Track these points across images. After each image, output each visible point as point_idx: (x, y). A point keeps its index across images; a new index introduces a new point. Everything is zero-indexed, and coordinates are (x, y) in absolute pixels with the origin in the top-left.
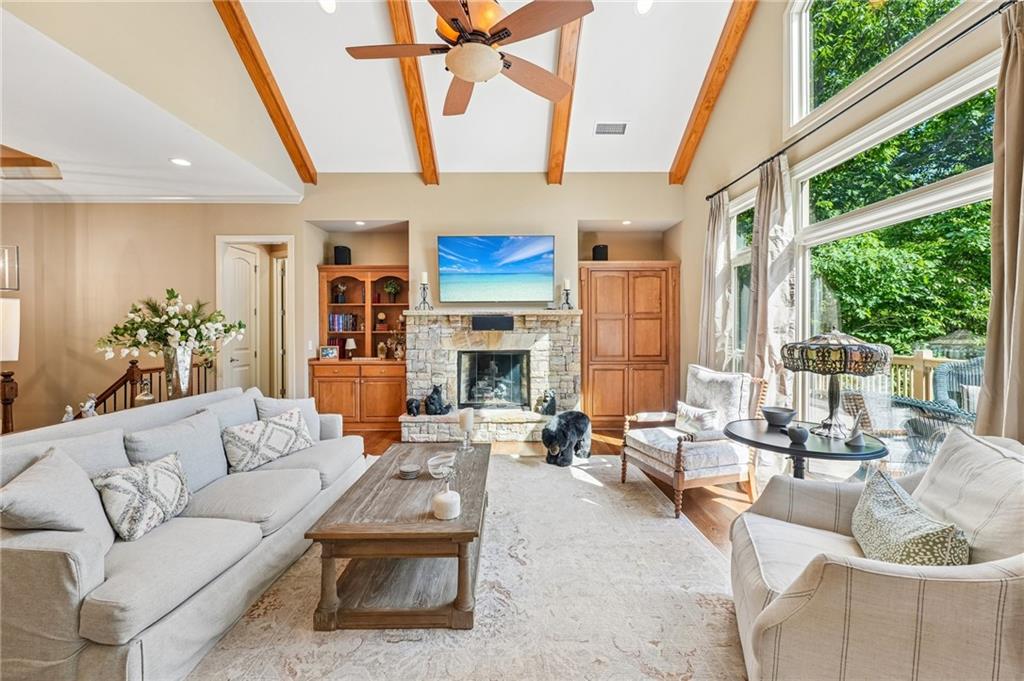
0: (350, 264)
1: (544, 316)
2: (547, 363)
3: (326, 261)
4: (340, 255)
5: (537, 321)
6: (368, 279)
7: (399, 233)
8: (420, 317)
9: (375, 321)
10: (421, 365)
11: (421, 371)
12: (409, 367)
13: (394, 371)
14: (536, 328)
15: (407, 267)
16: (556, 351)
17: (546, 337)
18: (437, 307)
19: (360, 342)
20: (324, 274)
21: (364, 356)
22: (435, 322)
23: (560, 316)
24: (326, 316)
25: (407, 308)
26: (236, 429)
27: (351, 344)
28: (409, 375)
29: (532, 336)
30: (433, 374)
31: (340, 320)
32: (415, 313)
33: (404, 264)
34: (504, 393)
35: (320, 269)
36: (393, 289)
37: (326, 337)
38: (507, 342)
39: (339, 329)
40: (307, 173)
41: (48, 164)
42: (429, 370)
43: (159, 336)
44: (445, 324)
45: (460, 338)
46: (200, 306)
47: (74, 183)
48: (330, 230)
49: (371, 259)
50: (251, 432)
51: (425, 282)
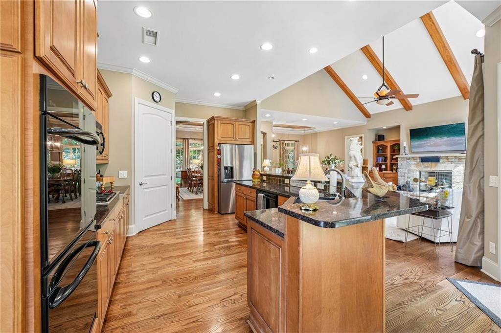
0: (384, 140)
1: (459, 157)
3: (376, 140)
4: (380, 138)
5: (455, 159)
6: (389, 145)
7: (398, 128)
8: (403, 157)
9: (392, 159)
10: (403, 174)
11: (403, 176)
12: (399, 175)
13: (394, 176)
14: (455, 162)
15: (400, 140)
18: (410, 154)
19: (386, 166)
20: (375, 144)
21: (387, 170)
22: (409, 159)
24: (375, 158)
25: (399, 154)
27: (383, 167)
28: (399, 177)
29: (453, 165)
30: (407, 178)
31: (380, 159)
32: (402, 156)
33: (399, 139)
35: (373, 142)
36: (396, 148)
37: (375, 164)
38: (440, 167)
39: (380, 162)
40: (367, 115)
41: (310, 127)
42: (406, 176)
44: (413, 160)
45: (419, 165)
46: (336, 157)
48: (378, 130)
49: (390, 138)
51: (405, 145)
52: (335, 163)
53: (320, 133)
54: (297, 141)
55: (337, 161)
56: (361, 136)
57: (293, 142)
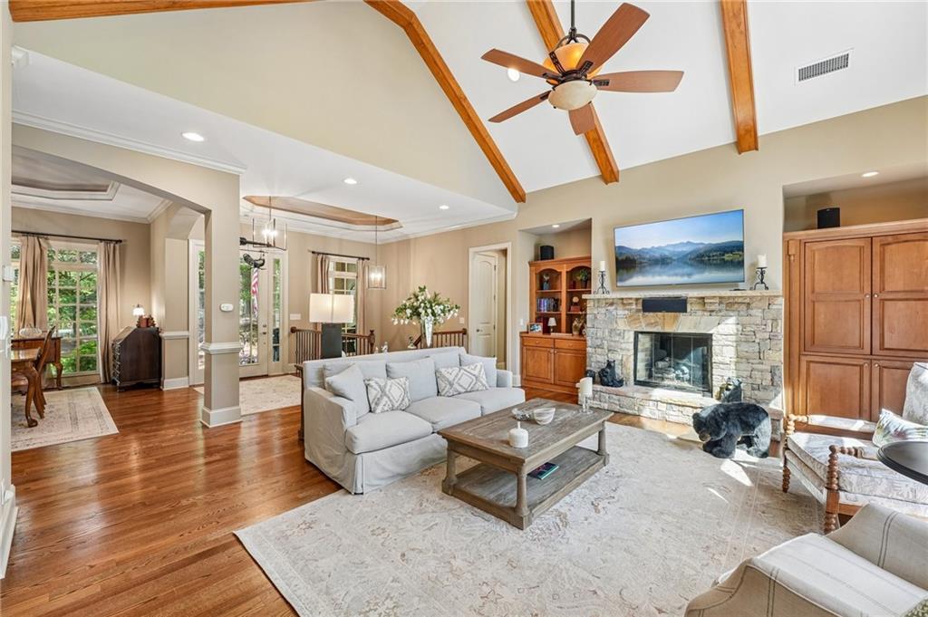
0: (553, 258)
1: (729, 297)
2: (733, 349)
3: (536, 258)
4: (545, 252)
5: (720, 303)
6: (564, 270)
7: (584, 229)
8: (599, 300)
9: (570, 303)
10: (599, 342)
11: (598, 347)
12: (589, 343)
13: (578, 346)
14: (720, 311)
15: (590, 258)
16: (744, 337)
17: (732, 320)
18: (613, 290)
19: (558, 321)
20: (533, 268)
21: (560, 332)
22: (612, 304)
23: (751, 298)
24: (534, 300)
25: (590, 292)
26: (443, 370)
27: (552, 322)
28: (589, 350)
29: (715, 318)
30: (609, 351)
31: (545, 302)
32: (598, 296)
33: (589, 255)
34: (687, 376)
35: (531, 264)
36: (581, 276)
37: (534, 316)
38: (684, 325)
39: (544, 310)
40: (518, 195)
41: (394, 221)
42: (606, 347)
43: (416, 313)
44: (620, 307)
45: (635, 319)
46: (436, 296)
47: (409, 228)
48: (539, 234)
49: (568, 252)
50: (450, 373)
51: (603, 269)
52: (434, 314)
53: (416, 239)
54: (363, 259)
55: (438, 309)
56: (502, 246)
57: (354, 261)
